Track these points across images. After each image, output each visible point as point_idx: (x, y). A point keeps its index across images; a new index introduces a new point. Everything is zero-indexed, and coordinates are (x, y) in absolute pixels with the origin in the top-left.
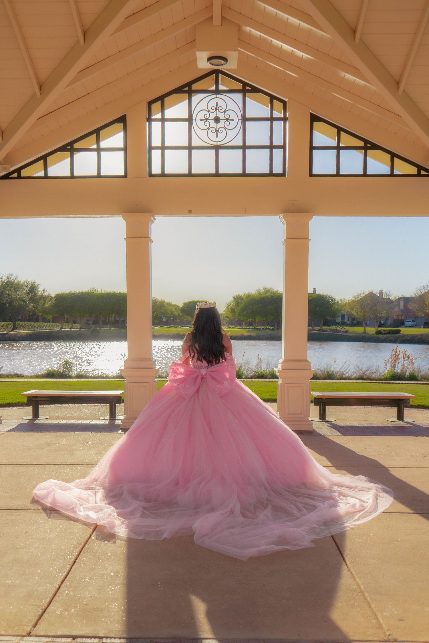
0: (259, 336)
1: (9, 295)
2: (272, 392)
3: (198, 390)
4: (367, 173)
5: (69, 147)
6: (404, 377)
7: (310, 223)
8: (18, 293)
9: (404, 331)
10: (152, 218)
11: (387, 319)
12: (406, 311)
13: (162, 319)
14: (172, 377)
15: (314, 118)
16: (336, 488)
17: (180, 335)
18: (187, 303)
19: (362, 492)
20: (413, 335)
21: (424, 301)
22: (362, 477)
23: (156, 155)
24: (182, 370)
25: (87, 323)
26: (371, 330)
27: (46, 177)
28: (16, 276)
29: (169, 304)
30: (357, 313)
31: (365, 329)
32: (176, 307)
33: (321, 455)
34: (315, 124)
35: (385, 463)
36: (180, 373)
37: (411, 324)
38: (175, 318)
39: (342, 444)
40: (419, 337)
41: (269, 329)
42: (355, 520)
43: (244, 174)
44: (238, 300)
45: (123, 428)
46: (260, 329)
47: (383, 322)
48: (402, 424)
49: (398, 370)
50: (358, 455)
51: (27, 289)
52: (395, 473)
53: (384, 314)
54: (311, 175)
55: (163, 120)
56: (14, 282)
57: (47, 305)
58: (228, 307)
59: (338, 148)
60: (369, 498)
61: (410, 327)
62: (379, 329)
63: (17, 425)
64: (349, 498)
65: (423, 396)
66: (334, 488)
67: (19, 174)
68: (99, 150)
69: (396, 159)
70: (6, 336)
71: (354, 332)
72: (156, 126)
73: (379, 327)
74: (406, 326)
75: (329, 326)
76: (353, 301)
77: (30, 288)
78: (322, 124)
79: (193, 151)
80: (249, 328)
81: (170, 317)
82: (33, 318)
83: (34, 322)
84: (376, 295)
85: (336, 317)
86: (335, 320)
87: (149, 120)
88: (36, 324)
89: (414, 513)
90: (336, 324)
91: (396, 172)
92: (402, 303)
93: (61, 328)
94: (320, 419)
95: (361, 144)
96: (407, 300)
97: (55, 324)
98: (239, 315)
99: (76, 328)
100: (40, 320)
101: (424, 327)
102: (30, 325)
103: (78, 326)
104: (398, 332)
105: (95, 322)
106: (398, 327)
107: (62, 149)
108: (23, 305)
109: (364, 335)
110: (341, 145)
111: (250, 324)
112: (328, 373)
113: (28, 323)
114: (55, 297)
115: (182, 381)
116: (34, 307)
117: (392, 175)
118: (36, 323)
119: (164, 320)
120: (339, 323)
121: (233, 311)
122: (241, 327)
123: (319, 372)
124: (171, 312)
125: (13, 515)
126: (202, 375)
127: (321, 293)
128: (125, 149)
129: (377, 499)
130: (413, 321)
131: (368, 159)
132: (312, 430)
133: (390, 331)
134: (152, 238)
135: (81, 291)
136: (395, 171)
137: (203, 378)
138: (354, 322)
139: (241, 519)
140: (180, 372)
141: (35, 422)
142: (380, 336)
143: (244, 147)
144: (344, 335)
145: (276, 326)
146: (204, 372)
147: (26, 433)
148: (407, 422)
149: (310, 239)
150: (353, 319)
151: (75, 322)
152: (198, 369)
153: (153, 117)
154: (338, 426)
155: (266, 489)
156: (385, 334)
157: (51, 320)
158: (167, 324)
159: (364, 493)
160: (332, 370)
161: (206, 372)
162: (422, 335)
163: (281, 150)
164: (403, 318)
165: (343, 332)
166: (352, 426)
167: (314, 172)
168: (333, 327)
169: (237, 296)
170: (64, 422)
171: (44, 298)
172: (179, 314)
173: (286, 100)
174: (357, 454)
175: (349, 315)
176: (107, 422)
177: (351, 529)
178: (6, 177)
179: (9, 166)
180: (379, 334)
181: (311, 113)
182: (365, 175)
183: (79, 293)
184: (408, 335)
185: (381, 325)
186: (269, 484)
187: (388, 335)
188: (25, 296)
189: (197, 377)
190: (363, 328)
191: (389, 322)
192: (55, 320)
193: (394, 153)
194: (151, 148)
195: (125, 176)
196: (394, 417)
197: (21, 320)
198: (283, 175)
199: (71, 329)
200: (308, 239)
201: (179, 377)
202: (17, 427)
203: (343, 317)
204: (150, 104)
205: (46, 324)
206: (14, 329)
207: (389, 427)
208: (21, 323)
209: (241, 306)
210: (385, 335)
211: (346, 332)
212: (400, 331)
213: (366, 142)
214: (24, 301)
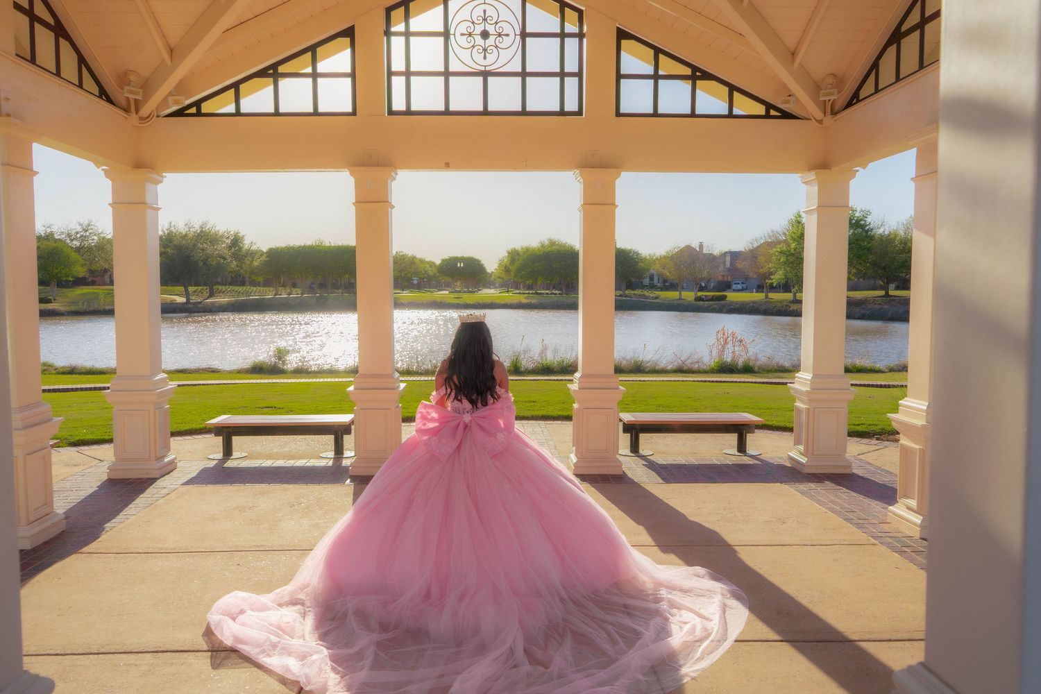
0: (541, 304)
1: (203, 250)
2: (563, 403)
3: (459, 447)
4: (697, 113)
5: (271, 71)
6: (737, 368)
7: (618, 182)
8: (215, 247)
9: (732, 296)
10: (393, 174)
11: (709, 281)
12: (733, 269)
13: (413, 280)
14: (420, 425)
15: (622, 35)
16: (664, 593)
17: (437, 302)
18: (446, 260)
19: (702, 598)
20: (744, 302)
21: (756, 258)
22: (700, 570)
23: (398, 83)
24: (434, 415)
25: (311, 287)
26: (689, 296)
27: (238, 113)
28: (212, 224)
29: (422, 261)
30: (670, 272)
31: (680, 294)
32: (432, 264)
33: (639, 523)
34: (624, 42)
35: (730, 537)
36: (433, 420)
37: (739, 287)
38: (430, 279)
39: (666, 501)
40: (751, 305)
41: (556, 294)
42: (696, 660)
43: (524, 112)
44: (514, 255)
45: (353, 474)
46: (543, 294)
47: (703, 285)
48: (746, 460)
49: (728, 358)
50: (691, 521)
51: (228, 241)
52: (747, 556)
53: (705, 274)
54: (618, 114)
55: (407, 34)
56: (210, 232)
57: (256, 264)
58: (500, 264)
59: (656, 77)
60: (712, 608)
61: (739, 291)
62: (700, 294)
63: (198, 471)
64: (684, 611)
65: (768, 409)
66: (661, 592)
67: (199, 109)
68: (315, 75)
69: (735, 93)
70: (200, 306)
71: (667, 298)
72: (397, 43)
73: (699, 291)
74: (734, 290)
75: (634, 289)
76: (665, 257)
77: (232, 240)
78: (633, 42)
79: (451, 79)
80: (529, 293)
81: (424, 278)
82: (238, 280)
83: (238, 286)
84: (695, 250)
85: (644, 278)
86: (642, 282)
87: (388, 33)
88: (240, 289)
89: (781, 641)
90: (643, 287)
91: (736, 111)
92: (728, 259)
93: (276, 295)
94: (631, 452)
95: (688, 71)
96: (735, 255)
97: (268, 289)
98: (515, 276)
99: (296, 294)
100: (247, 283)
101: (757, 292)
102: (233, 290)
103: (299, 291)
104: (724, 298)
105: (323, 286)
106: (724, 291)
107: (262, 74)
108: (223, 263)
109: (680, 302)
110: (661, 73)
111: (530, 287)
112: (636, 362)
113: (230, 288)
114: (267, 253)
115: (435, 432)
116: (237, 266)
117: (730, 115)
118: (242, 287)
119: (416, 282)
120: (647, 286)
121: (507, 270)
122: (518, 292)
123: (624, 362)
124: (425, 272)
125: (172, 664)
126: (464, 423)
127: (623, 247)
128: (353, 75)
129: (724, 612)
130: (742, 283)
131: (698, 92)
132: (622, 473)
133: (713, 296)
134: (393, 203)
135: (303, 245)
136: (734, 109)
137: (466, 426)
138: (667, 284)
139: (526, 667)
140: (433, 417)
141: (225, 465)
142: (701, 303)
143: (524, 74)
144: (653, 303)
145: (564, 290)
146: (467, 418)
147: (210, 488)
148: (751, 456)
149: (617, 206)
150: (665, 281)
151: (294, 286)
152: (459, 413)
153: (393, 29)
154: (658, 464)
155: (562, 599)
156: (707, 301)
157: (262, 283)
158: (419, 287)
159: (704, 599)
160: (640, 359)
161: (470, 418)
162: (754, 302)
163: (576, 79)
164: (729, 280)
165: (653, 298)
166: (676, 465)
167: (622, 110)
168: (638, 292)
169: (512, 251)
170: (268, 463)
171: (252, 254)
172: (435, 274)
173: (583, 8)
174: (687, 519)
175: (660, 275)
176: (331, 463)
177: (693, 679)
178: (180, 113)
179: (183, 98)
180: (699, 301)
181: (618, 28)
182: (693, 115)
183: (300, 247)
184: (736, 303)
185: (701, 289)
186: (564, 588)
187: (711, 302)
188: (225, 251)
189: (458, 426)
190: (678, 293)
191: (712, 285)
192: (267, 283)
193: (734, 85)
194: (390, 73)
195: (354, 113)
196: (733, 447)
197: (221, 284)
198: (579, 113)
199: (289, 295)
200: (614, 204)
201: (431, 425)
202: (198, 474)
203: (652, 278)
204: (389, 10)
205: (255, 289)
206: (211, 295)
207: (727, 466)
208: (220, 288)
209: (517, 264)
210: (706, 303)
211: (657, 298)
212: (726, 296)
213: (695, 69)
214: (224, 258)
